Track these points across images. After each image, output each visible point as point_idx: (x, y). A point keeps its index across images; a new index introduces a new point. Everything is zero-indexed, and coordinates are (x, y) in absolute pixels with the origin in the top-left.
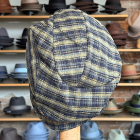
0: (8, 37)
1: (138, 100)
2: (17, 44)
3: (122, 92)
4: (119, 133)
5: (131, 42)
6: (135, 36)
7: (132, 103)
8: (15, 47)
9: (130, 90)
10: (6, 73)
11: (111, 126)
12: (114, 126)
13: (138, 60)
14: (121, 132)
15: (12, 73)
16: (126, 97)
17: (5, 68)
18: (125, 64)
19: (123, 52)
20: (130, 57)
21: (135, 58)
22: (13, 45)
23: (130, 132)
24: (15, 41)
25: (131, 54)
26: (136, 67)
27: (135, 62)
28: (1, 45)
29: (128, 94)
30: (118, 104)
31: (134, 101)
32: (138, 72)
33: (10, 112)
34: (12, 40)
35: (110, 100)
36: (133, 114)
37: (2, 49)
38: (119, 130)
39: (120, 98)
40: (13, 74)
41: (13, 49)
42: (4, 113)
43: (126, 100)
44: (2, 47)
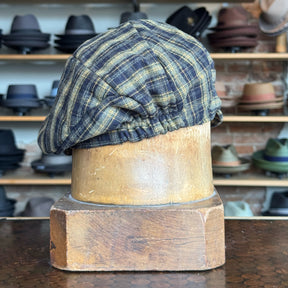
0: (39, 31)
1: (278, 147)
2: (56, 45)
3: (248, 135)
4: (243, 208)
5: (266, 43)
6: (272, 31)
7: (268, 154)
8: (53, 50)
9: (263, 131)
10: (35, 96)
11: (227, 196)
12: (233, 196)
13: (279, 76)
14: (247, 206)
15: (47, 97)
16: (256, 143)
17: (34, 87)
18: (253, 82)
19: (251, 60)
20: (263, 70)
21: (272, 72)
22: (49, 46)
23: (262, 207)
24: (53, 38)
25: (265, 65)
26: (275, 88)
27: (273, 78)
28: (27, 47)
29: (260, 139)
30: (241, 155)
31: (271, 150)
32: (278, 97)
33: (42, 168)
34: (47, 37)
35: (227, 147)
36: (268, 174)
37: (28, 53)
38: (243, 202)
39: (245, 144)
40: (48, 100)
41: (48, 53)
42: (32, 171)
43: (255, 149)
44: (28, 50)
